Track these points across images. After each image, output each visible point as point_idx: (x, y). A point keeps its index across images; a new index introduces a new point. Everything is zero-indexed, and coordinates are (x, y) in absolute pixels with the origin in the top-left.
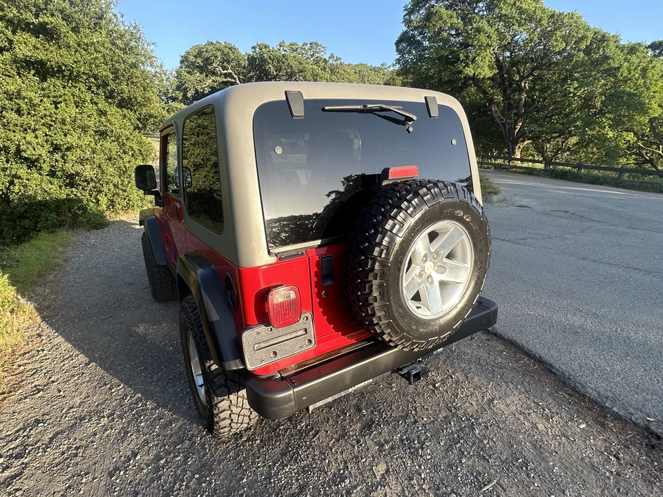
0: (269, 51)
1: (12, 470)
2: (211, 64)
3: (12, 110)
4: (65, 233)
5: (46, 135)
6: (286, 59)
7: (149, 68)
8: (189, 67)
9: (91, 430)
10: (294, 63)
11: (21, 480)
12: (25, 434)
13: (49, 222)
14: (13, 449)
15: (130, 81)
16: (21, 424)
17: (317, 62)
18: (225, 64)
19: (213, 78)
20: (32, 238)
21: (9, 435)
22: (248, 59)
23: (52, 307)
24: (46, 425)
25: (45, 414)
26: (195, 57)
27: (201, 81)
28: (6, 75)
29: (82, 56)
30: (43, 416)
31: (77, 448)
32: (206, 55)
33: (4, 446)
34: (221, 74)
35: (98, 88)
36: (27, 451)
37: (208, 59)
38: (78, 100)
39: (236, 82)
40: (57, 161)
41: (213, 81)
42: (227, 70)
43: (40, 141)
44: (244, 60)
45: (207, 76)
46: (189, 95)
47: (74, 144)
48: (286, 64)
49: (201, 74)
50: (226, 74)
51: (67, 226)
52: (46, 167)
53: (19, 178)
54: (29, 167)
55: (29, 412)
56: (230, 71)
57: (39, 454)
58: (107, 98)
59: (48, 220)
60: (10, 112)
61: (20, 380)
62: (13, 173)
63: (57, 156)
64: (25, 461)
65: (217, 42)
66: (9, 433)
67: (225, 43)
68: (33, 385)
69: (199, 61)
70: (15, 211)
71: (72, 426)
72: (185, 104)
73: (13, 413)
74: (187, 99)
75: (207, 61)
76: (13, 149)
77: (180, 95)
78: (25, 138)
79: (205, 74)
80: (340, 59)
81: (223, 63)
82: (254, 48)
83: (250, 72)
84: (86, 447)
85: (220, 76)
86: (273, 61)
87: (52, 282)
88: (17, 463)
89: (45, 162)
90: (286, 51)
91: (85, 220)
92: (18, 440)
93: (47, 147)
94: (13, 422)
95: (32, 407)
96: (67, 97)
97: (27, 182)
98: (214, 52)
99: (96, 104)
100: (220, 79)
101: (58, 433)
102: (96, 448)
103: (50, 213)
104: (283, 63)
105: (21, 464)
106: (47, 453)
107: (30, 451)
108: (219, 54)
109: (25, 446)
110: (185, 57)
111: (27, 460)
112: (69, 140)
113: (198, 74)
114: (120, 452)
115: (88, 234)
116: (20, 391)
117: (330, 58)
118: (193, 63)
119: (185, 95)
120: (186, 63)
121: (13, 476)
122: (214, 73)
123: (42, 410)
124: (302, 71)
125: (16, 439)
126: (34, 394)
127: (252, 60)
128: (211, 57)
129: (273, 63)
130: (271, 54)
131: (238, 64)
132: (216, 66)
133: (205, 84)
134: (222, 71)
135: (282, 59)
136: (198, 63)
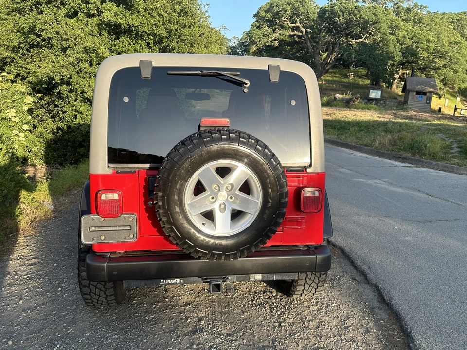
2: (280, 18)
3: (86, 61)
6: (359, 11)
10: (366, 15)
18: (294, 17)
19: (280, 32)
22: (319, 12)
26: (266, 12)
27: (267, 35)
28: (91, 35)
29: (147, 19)
32: (276, 10)
34: (289, 28)
35: (154, 45)
37: (278, 13)
39: (302, 35)
41: (280, 34)
42: (295, 23)
44: (314, 13)
48: (358, 16)
49: (269, 28)
50: (294, 27)
56: (298, 24)
60: (85, 63)
69: (269, 16)
75: (277, 15)
76: (79, 91)
79: (273, 28)
86: (343, 13)
98: (284, 6)
100: (287, 33)
108: (289, 8)
110: (258, 13)
113: (267, 28)
118: (263, 18)
122: (282, 27)
124: (375, 23)
127: (322, 13)
128: (281, 11)
129: (343, 15)
130: (343, 7)
131: (308, 17)
132: (285, 20)
133: (271, 38)
134: (290, 24)
135: (354, 11)
136: (268, 18)
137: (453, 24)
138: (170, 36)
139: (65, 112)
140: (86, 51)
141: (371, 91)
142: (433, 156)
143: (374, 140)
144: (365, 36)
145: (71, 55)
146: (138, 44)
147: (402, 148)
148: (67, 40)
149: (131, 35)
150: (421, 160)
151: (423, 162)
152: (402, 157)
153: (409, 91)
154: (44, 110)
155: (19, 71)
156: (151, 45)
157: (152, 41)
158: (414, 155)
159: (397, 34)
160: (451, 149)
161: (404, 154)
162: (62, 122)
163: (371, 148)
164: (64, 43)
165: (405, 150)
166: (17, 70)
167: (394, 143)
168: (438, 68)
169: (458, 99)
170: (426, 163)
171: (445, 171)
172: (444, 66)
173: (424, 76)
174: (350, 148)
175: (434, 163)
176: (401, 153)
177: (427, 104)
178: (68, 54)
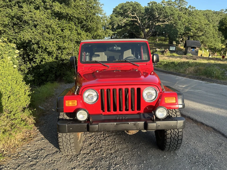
0: (156, 5)
1: (33, 162)
2: (127, 12)
3: (47, 32)
4: (57, 83)
5: (57, 42)
6: (165, 9)
7: (100, 15)
8: (116, 14)
9: (60, 156)
10: (168, 11)
11: (36, 166)
12: (38, 152)
13: (52, 78)
14: (34, 156)
15: (92, 20)
16: (37, 149)
17: (181, 10)
18: (134, 12)
19: (127, 19)
20: (45, 84)
21: (32, 151)
22: (145, 9)
23: (50, 111)
24: (45, 151)
25: (44, 147)
26: (120, 9)
27: (121, 20)
28: (47, 18)
30: (44, 148)
31: (54, 161)
32: (125, 8)
33: (31, 154)
34: (131, 17)
36: (38, 158)
37: (126, 10)
38: (71, 29)
39: (137, 21)
40: (59, 53)
41: (127, 20)
42: (134, 15)
43: (54, 45)
44: (143, 10)
45: (124, 18)
46: (115, 27)
47: (66, 47)
49: (121, 17)
50: (133, 16)
51: (58, 81)
52: (55, 55)
53: (45, 59)
54: (49, 55)
55: (39, 145)
56: (135, 15)
57: (42, 160)
58: (81, 28)
59: (51, 77)
60: (46, 33)
61: (37, 134)
62: (43, 57)
63: (59, 51)
64: (38, 161)
65: (131, 2)
66: (33, 151)
67: (135, 2)
68: (41, 137)
70: (41, 73)
71: (53, 153)
72: (112, 31)
73: (34, 145)
74: (114, 29)
75: (125, 11)
76: (44, 48)
77: (111, 27)
78: (49, 43)
79: (123, 17)
80: (194, 8)
81: (132, 12)
82: (149, 4)
83: (145, 16)
84: (57, 161)
85: (131, 18)
86: (157, 10)
87: (50, 102)
88: (35, 161)
89: (55, 53)
90: (165, 5)
91: (65, 79)
92: (35, 154)
93: (56, 47)
94: (34, 148)
95: (40, 144)
96: (67, 27)
97: (47, 61)
98: (129, 7)
99: (77, 30)
100: (130, 19)
101: (48, 155)
102: (61, 162)
103: (53, 75)
104: (163, 11)
105: (36, 161)
106: (44, 160)
107: (39, 158)
108: (131, 7)
109: (37, 156)
110: (115, 9)
111: (38, 160)
112: (65, 45)
113: (120, 17)
114: (69, 166)
115: (66, 85)
116: (37, 138)
117: (189, 7)
118: (118, 12)
119: (113, 27)
120: (115, 12)
121: (33, 164)
122: (127, 16)
123: (44, 146)
124: (172, 15)
125: (35, 153)
126: (41, 140)
127: (147, 10)
128: (127, 9)
129: (157, 11)
130: (157, 7)
131: (140, 12)
132: (129, 13)
133: (123, 22)
134: (131, 15)
135: (162, 9)
136: (121, 12)
137: (204, 16)
138: (87, 19)
139: (36, 58)
140: (47, 27)
141: (170, 47)
142: (218, 78)
143: (185, 70)
144: (167, 21)
145: (39, 29)
146: (70, 23)
147: (201, 74)
148: (37, 21)
149: (67, 19)
150: (212, 79)
151: (213, 80)
152: (202, 78)
153: (188, 47)
154: (21, 57)
155: (8, 37)
156: (77, 24)
157: (77, 22)
158: (208, 77)
159: (181, 20)
160: (225, 74)
161: (203, 77)
162: (34, 64)
163: (185, 74)
164: (35, 22)
165: (202, 74)
166: (7, 37)
167: (196, 72)
168: (200, 36)
169: (208, 50)
170: (215, 81)
171: (225, 85)
172: (203, 35)
173: (193, 40)
174: (174, 75)
175: (219, 81)
176: (201, 76)
177: (196, 53)
178: (37, 28)
